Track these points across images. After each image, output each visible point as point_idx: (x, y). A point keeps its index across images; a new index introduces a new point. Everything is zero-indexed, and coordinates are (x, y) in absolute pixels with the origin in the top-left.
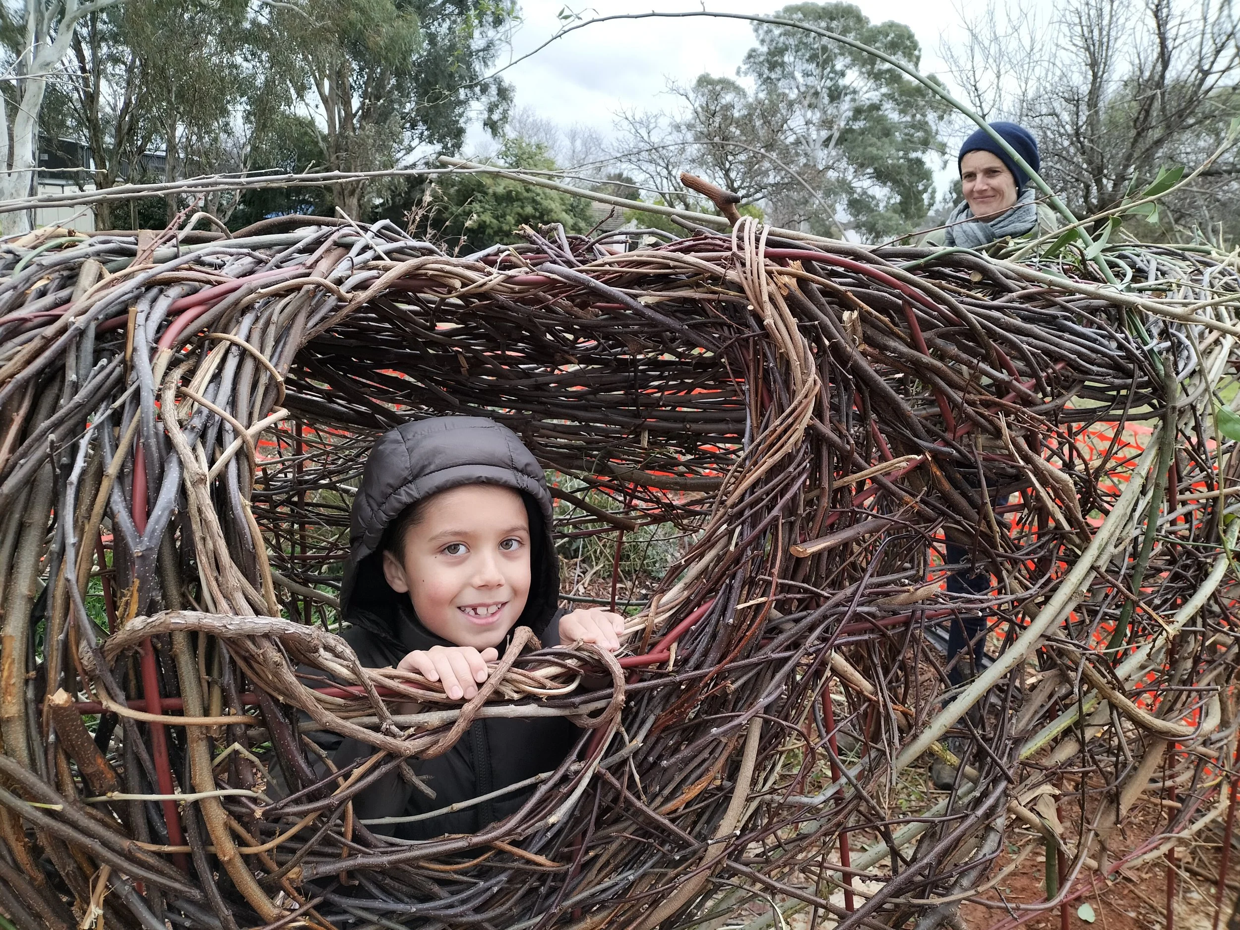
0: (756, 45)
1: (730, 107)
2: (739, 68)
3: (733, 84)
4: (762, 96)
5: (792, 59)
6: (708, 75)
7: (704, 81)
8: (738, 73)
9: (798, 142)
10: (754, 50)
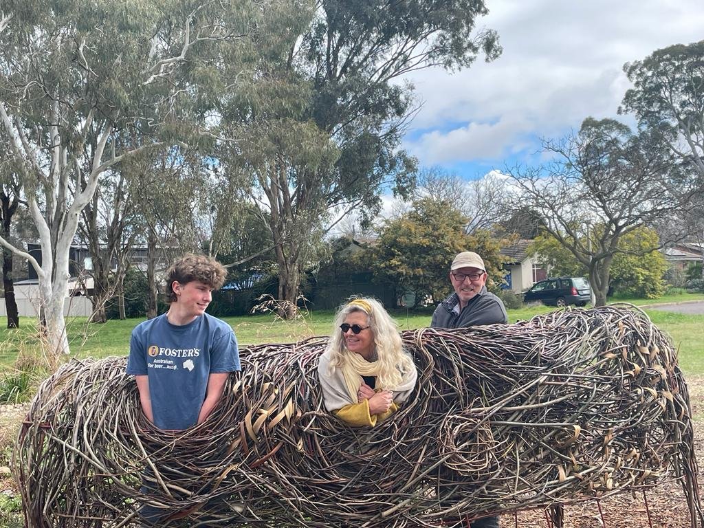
0: (632, 86)
1: (615, 142)
2: (620, 108)
3: (616, 123)
4: (644, 128)
5: (667, 94)
6: (591, 119)
7: (588, 124)
8: (619, 112)
9: (685, 163)
10: (631, 91)
